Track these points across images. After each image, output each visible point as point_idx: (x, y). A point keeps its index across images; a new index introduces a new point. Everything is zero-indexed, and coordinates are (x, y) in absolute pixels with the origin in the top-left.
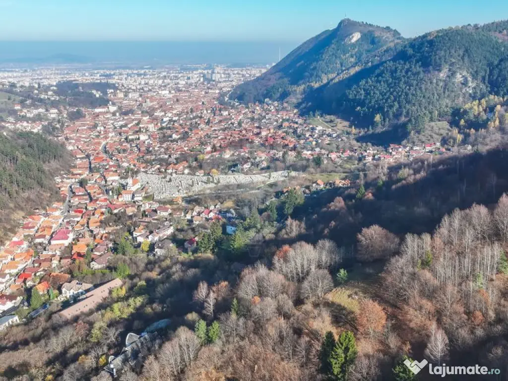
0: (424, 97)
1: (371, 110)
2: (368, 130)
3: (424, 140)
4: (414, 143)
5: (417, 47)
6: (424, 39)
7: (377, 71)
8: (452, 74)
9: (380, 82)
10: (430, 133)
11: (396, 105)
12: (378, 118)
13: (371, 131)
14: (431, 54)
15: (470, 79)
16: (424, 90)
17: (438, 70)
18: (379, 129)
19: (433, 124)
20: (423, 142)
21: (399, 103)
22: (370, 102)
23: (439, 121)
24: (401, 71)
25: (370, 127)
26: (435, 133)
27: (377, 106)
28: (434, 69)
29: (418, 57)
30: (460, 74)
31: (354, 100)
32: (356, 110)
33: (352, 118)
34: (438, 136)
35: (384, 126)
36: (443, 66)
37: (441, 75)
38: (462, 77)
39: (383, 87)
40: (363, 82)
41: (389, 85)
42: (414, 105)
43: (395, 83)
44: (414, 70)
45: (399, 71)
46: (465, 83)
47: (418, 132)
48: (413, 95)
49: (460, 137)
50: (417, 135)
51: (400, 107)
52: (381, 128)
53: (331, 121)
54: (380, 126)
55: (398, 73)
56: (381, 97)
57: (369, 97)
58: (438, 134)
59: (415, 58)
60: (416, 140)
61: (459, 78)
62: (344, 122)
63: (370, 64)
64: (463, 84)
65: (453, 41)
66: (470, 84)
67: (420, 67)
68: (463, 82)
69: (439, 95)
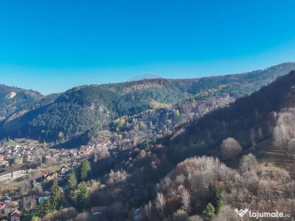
0: (87, 120)
1: (54, 131)
2: (56, 143)
3: (100, 141)
4: (95, 143)
5: (70, 94)
6: (74, 90)
7: (48, 109)
8: (97, 107)
9: (54, 115)
10: (102, 136)
11: (72, 126)
12: (61, 134)
13: (58, 143)
14: (82, 97)
15: (107, 109)
16: (86, 116)
17: (89, 106)
18: (63, 141)
19: (101, 132)
20: (101, 142)
21: (72, 124)
22: (51, 126)
23: (104, 130)
24: (66, 108)
25: (57, 141)
26: (105, 136)
27: (57, 128)
28: (87, 105)
29: (74, 100)
30: (102, 107)
31: (38, 127)
32: (42, 132)
33: (40, 138)
34: (107, 138)
35: (65, 139)
36: (91, 103)
37: (92, 108)
38: (103, 109)
39: (57, 117)
40: (40, 116)
41: (60, 116)
42: (83, 124)
43: (65, 114)
44: (75, 107)
45: (64, 107)
46: (105, 112)
47: (96, 137)
48: (80, 119)
49: (121, 136)
50: (95, 138)
51: (74, 126)
52: (64, 140)
53: (23, 142)
54: (63, 139)
55: (64, 109)
56: (58, 123)
57: (49, 123)
58: (107, 137)
59: (73, 100)
60: (96, 141)
61: (101, 109)
62: (34, 141)
63: (34, 108)
64: (104, 112)
65: (92, 90)
66: (108, 112)
67: (78, 104)
68: (103, 111)
69: (95, 118)
